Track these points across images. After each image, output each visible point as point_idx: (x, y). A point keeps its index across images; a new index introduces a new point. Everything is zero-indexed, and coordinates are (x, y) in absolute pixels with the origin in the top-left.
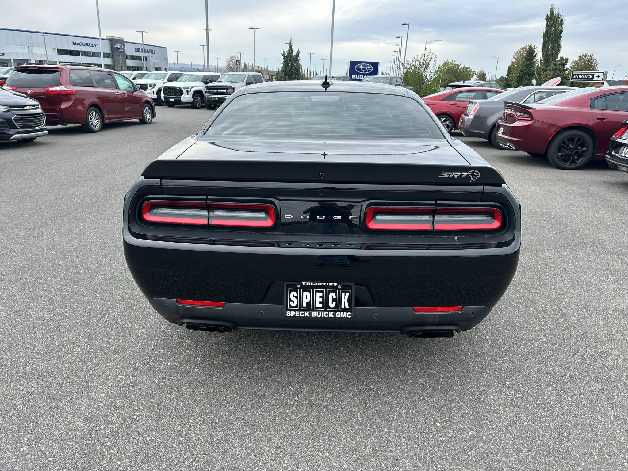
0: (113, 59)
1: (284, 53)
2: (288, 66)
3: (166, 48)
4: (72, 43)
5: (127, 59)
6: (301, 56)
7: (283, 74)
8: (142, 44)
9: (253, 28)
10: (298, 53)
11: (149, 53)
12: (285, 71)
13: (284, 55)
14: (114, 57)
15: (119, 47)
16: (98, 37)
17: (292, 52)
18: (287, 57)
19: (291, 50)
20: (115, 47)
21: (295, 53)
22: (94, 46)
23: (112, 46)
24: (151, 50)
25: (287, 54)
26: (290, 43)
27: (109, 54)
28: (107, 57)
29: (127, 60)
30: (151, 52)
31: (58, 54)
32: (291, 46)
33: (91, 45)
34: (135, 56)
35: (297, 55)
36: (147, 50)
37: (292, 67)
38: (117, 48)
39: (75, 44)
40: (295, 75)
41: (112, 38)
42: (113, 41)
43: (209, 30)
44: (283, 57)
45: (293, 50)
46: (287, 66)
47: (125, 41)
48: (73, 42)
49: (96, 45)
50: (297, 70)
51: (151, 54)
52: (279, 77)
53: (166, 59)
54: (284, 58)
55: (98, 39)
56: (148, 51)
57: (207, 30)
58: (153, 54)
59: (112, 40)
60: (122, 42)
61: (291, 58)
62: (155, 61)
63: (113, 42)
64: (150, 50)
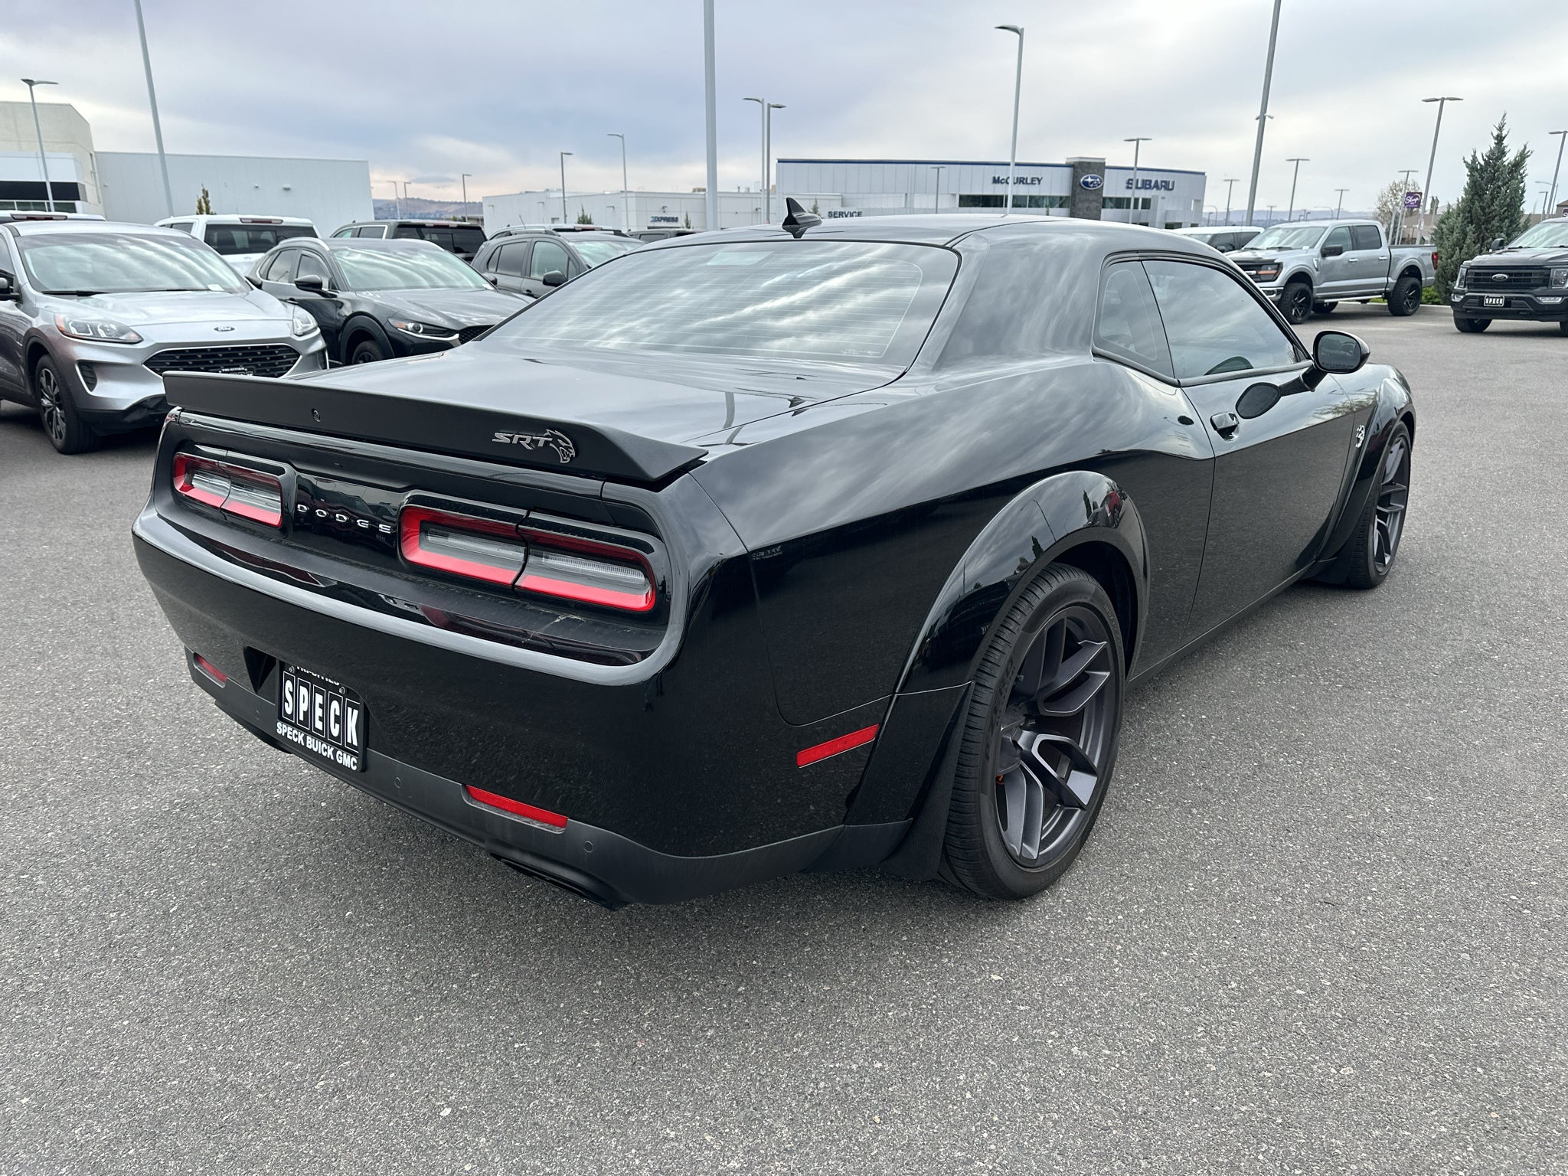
0: (1071, 211)
1: (1474, 158)
2: (1480, 196)
3: (1203, 174)
4: (991, 180)
5: (1103, 207)
6: (1530, 168)
7: (1460, 219)
8: (1132, 169)
9: (1436, 100)
10: (1523, 157)
11: (1158, 188)
12: (1470, 212)
13: (1472, 168)
14: (1074, 205)
15: (1090, 180)
16: (1008, 160)
17: (1503, 153)
18: (1483, 169)
19: (1499, 151)
20: (1082, 180)
21: (1510, 158)
22: (1037, 182)
23: (1075, 178)
24: (1165, 182)
25: (1482, 163)
26: (1500, 129)
27: (1067, 197)
28: (1061, 206)
29: (1103, 210)
30: (1166, 186)
31: (960, 206)
32: (1500, 139)
33: (1029, 181)
34: (1124, 198)
35: (1518, 164)
36: (1157, 182)
37: (1493, 199)
38: (1086, 184)
39: (996, 181)
40: (1502, 220)
41: (1078, 160)
42: (1078, 168)
43: (1267, 119)
44: (1467, 171)
45: (1506, 150)
46: (1476, 197)
47: (1107, 164)
48: (994, 178)
49: (1039, 181)
50: (1509, 205)
51: (1163, 193)
52: (1445, 230)
53: (1199, 202)
54: (1471, 176)
55: (1008, 164)
56: (1156, 186)
57: (1262, 119)
58: (1169, 192)
59: (1076, 165)
60: (1099, 167)
61: (1495, 172)
62: (1169, 209)
63: (1079, 170)
64: (1162, 182)
